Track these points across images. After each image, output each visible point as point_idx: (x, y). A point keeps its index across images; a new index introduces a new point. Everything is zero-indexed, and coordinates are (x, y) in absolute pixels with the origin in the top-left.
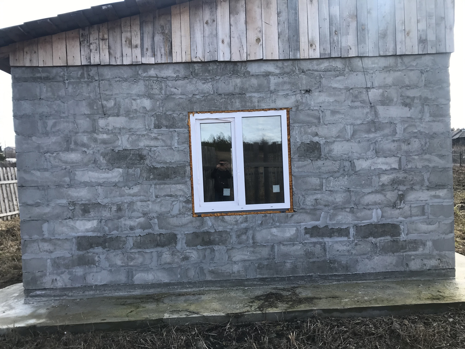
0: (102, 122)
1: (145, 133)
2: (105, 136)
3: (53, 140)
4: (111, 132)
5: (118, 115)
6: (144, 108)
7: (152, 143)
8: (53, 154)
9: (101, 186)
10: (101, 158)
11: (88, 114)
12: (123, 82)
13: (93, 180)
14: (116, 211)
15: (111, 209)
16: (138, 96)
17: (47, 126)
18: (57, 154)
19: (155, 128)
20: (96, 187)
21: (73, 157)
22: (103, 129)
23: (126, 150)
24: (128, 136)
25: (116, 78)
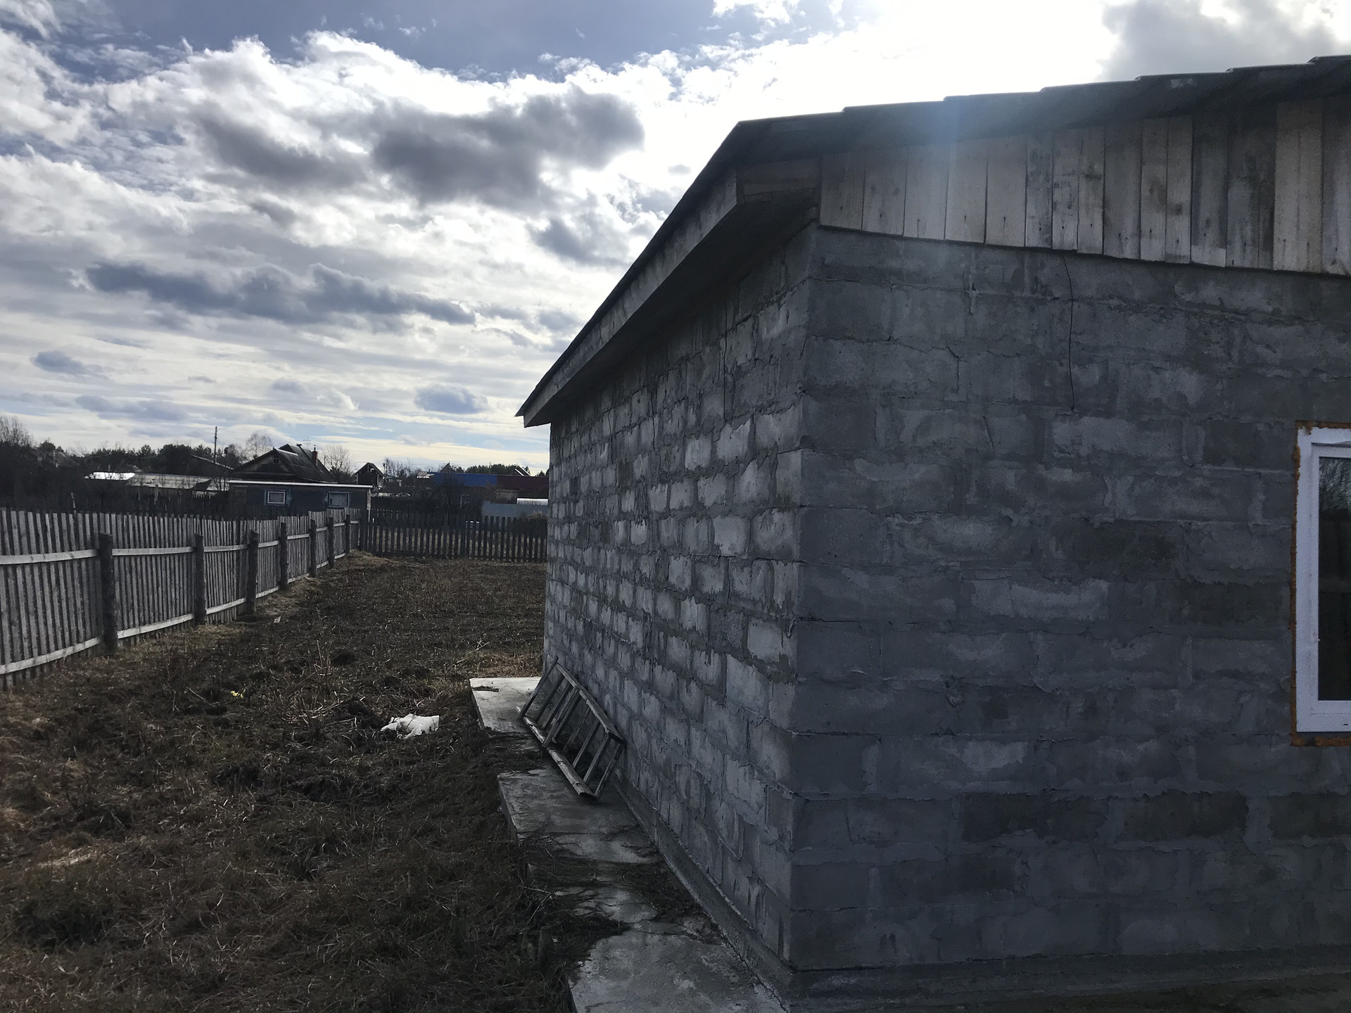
0: (1061, 431)
1: (1178, 474)
2: (1067, 475)
3: (917, 476)
4: (1086, 463)
5: (1108, 414)
6: (1182, 397)
7: (1195, 507)
8: (910, 519)
9: (1046, 631)
10: (1053, 544)
11: (1025, 402)
12: (1131, 312)
13: (1024, 612)
14: (1081, 714)
15: (1068, 707)
16: (1168, 358)
17: (903, 427)
18: (924, 519)
19: (1206, 460)
20: (1031, 634)
21: (971, 533)
22: (1062, 451)
23: (1120, 522)
24: (1131, 479)
25: (1111, 297)
